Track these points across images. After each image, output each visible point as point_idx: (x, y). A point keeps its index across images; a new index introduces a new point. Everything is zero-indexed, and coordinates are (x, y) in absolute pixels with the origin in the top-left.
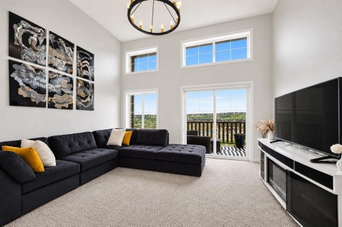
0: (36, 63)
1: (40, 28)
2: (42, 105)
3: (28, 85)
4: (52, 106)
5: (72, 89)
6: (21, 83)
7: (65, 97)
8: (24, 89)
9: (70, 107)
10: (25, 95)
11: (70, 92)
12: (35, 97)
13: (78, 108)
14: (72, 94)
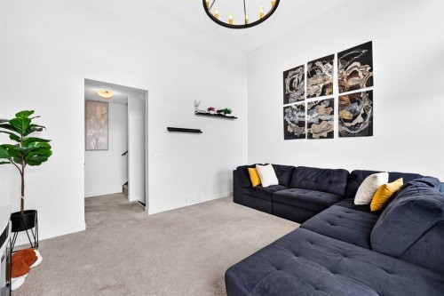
0: (298, 100)
1: (298, 67)
2: (302, 136)
3: (293, 122)
4: (310, 136)
5: (332, 113)
6: (289, 122)
7: (324, 125)
8: (291, 126)
9: (330, 135)
10: (291, 131)
11: (328, 117)
12: (298, 131)
13: (340, 135)
14: (331, 120)
